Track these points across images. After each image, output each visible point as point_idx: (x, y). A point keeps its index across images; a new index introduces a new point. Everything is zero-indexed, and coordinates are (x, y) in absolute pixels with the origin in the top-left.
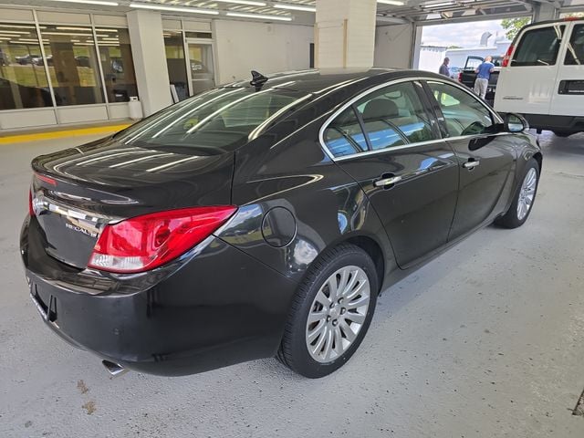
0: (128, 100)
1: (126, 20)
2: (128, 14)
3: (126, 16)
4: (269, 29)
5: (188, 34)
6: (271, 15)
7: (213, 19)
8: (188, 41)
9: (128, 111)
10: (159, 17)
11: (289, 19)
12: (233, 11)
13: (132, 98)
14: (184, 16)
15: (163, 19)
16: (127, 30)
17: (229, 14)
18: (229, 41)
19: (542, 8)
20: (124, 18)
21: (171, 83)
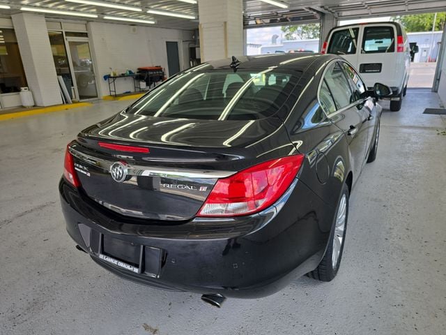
0: (19, 91)
1: (12, 22)
2: (12, 16)
3: (11, 18)
4: (134, 30)
5: (68, 34)
6: (139, 19)
7: (88, 21)
8: (68, 40)
9: (20, 100)
10: (43, 19)
11: (153, 23)
12: (110, 15)
13: (23, 89)
14: (63, 19)
15: (47, 21)
16: (13, 30)
17: (106, 18)
18: (103, 39)
19: (326, 17)
20: (9, 20)
21: (58, 75)
